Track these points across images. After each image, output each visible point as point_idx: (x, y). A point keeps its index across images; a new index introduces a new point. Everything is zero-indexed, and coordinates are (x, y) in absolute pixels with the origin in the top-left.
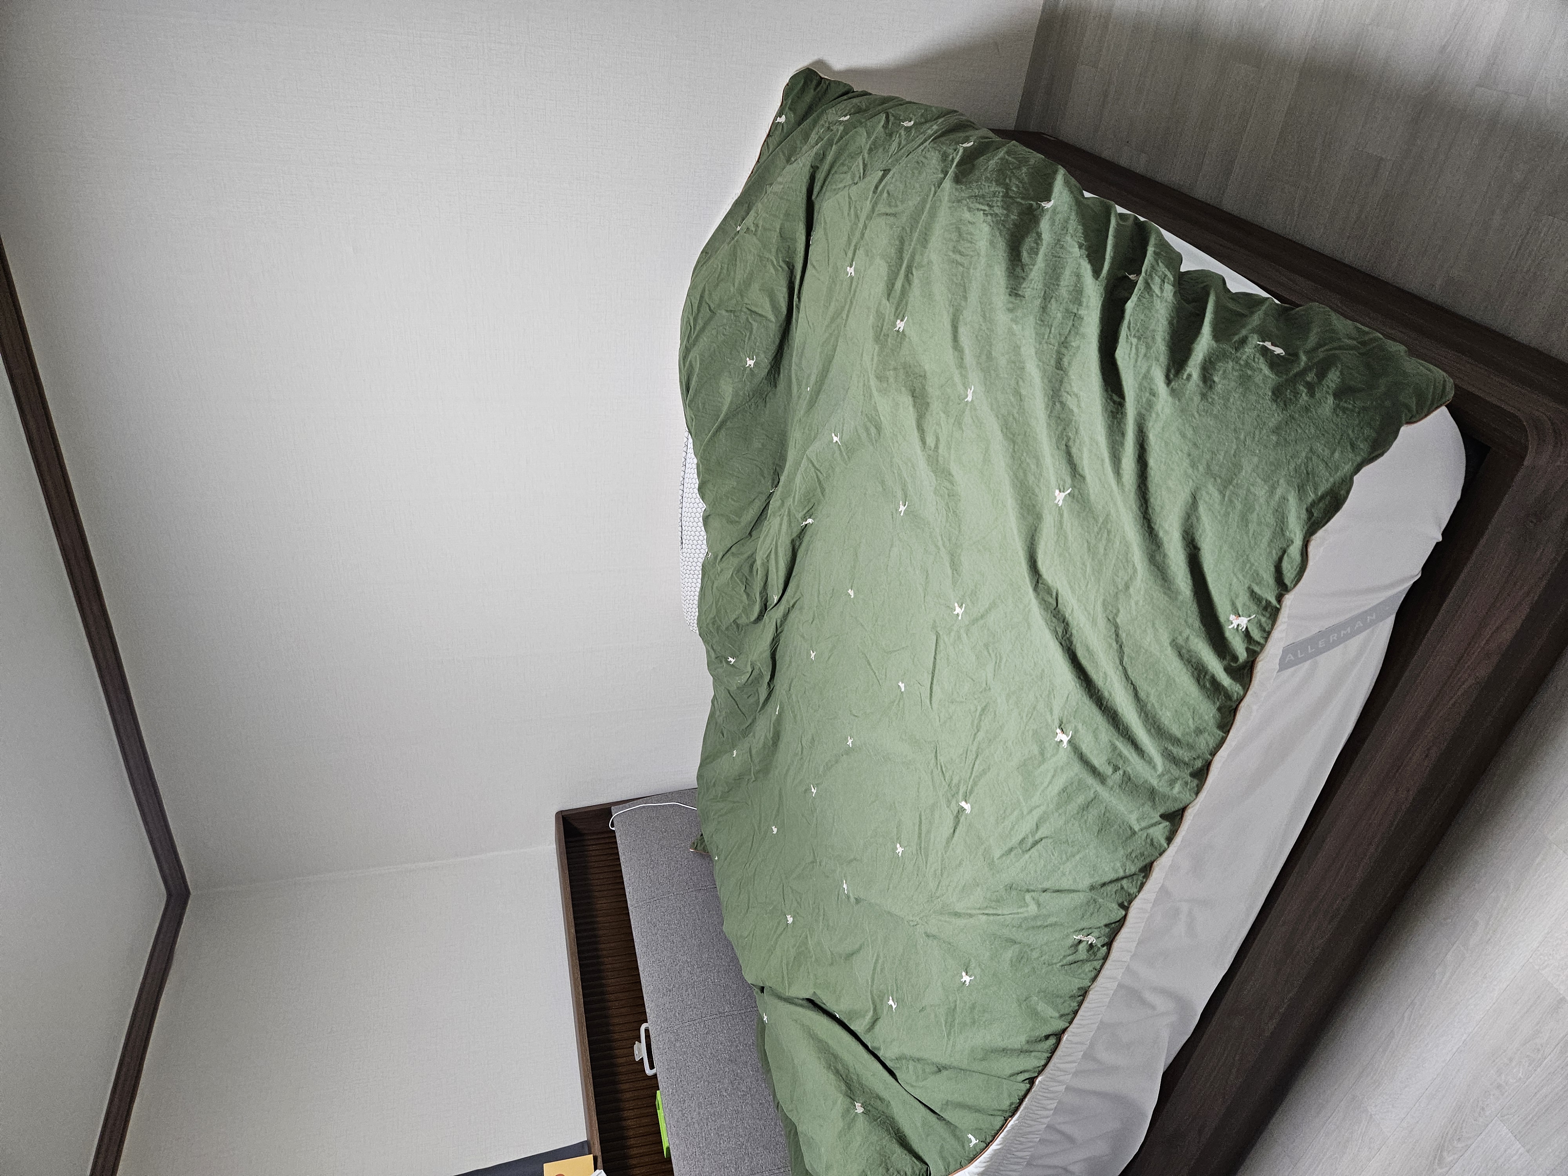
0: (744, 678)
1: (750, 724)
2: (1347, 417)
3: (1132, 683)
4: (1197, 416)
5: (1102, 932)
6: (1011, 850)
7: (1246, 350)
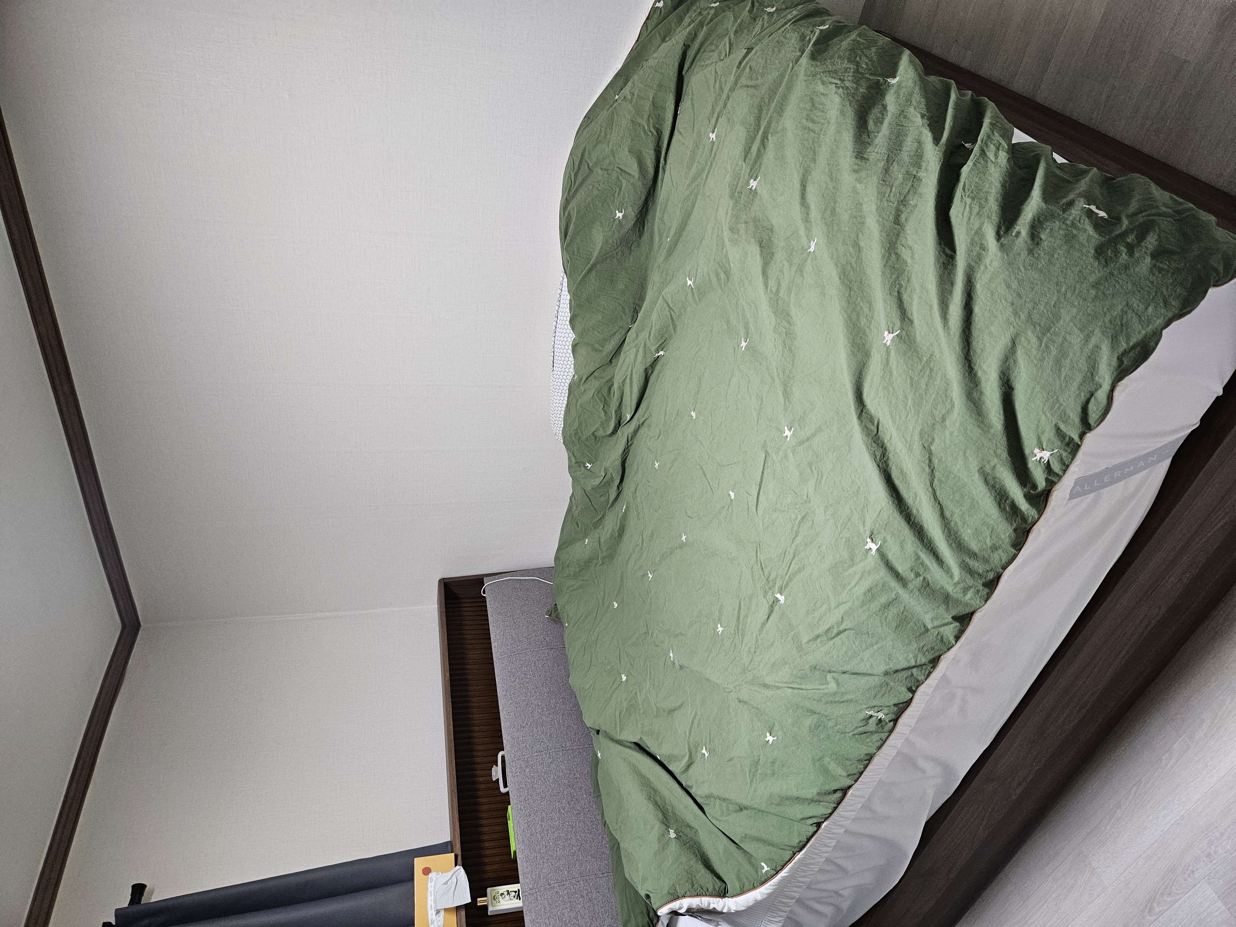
0: (598, 481)
1: (601, 518)
2: (1162, 277)
3: (939, 503)
4: (1022, 269)
5: (891, 710)
6: (818, 636)
7: (1073, 212)
